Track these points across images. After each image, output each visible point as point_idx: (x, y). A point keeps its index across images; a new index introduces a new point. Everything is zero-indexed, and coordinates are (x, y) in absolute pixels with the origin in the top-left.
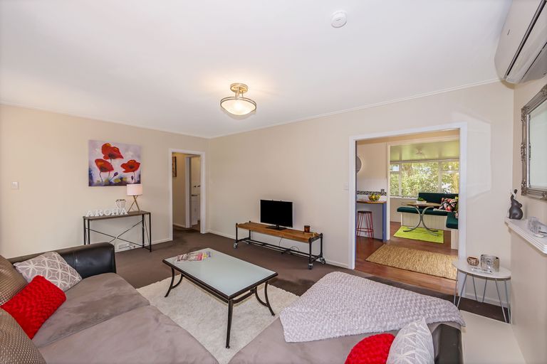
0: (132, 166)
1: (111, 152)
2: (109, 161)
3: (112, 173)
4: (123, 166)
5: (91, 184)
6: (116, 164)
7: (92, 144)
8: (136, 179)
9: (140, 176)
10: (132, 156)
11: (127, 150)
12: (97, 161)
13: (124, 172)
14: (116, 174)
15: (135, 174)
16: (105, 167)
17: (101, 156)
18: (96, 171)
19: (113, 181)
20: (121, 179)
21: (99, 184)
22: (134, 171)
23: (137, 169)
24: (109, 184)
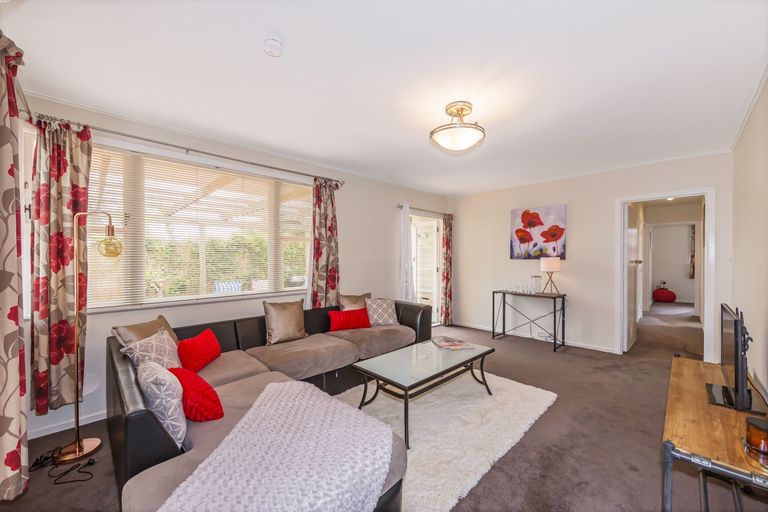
0: (554, 234)
1: (531, 219)
2: (528, 230)
3: (532, 244)
4: (543, 234)
5: (512, 257)
6: (536, 232)
7: (514, 213)
8: (560, 250)
9: (564, 246)
10: (555, 220)
11: (547, 214)
12: (518, 231)
13: (545, 242)
14: (535, 245)
15: (559, 244)
16: (525, 238)
17: (521, 226)
18: (517, 243)
19: (532, 253)
20: (541, 250)
21: (519, 257)
22: (556, 240)
23: (560, 237)
24: (528, 257)
